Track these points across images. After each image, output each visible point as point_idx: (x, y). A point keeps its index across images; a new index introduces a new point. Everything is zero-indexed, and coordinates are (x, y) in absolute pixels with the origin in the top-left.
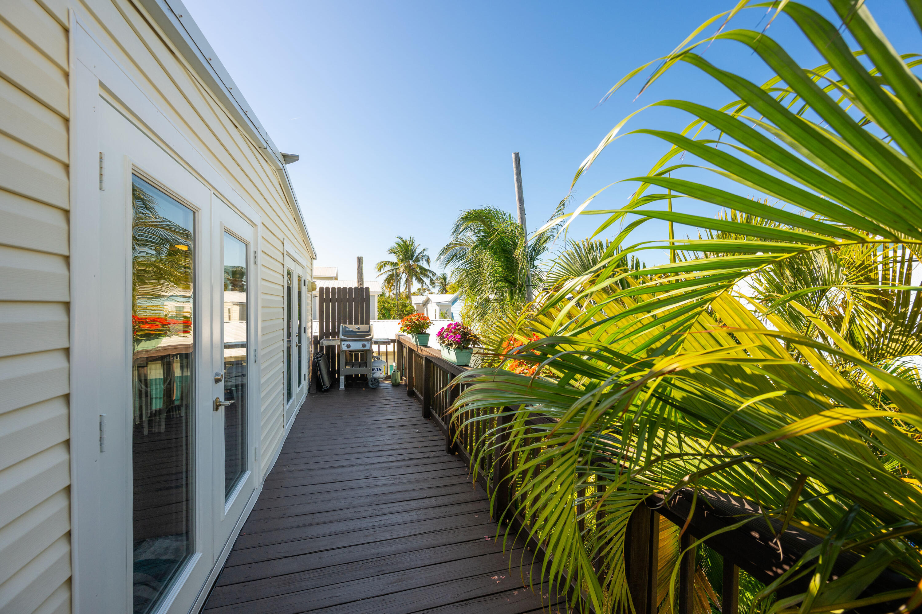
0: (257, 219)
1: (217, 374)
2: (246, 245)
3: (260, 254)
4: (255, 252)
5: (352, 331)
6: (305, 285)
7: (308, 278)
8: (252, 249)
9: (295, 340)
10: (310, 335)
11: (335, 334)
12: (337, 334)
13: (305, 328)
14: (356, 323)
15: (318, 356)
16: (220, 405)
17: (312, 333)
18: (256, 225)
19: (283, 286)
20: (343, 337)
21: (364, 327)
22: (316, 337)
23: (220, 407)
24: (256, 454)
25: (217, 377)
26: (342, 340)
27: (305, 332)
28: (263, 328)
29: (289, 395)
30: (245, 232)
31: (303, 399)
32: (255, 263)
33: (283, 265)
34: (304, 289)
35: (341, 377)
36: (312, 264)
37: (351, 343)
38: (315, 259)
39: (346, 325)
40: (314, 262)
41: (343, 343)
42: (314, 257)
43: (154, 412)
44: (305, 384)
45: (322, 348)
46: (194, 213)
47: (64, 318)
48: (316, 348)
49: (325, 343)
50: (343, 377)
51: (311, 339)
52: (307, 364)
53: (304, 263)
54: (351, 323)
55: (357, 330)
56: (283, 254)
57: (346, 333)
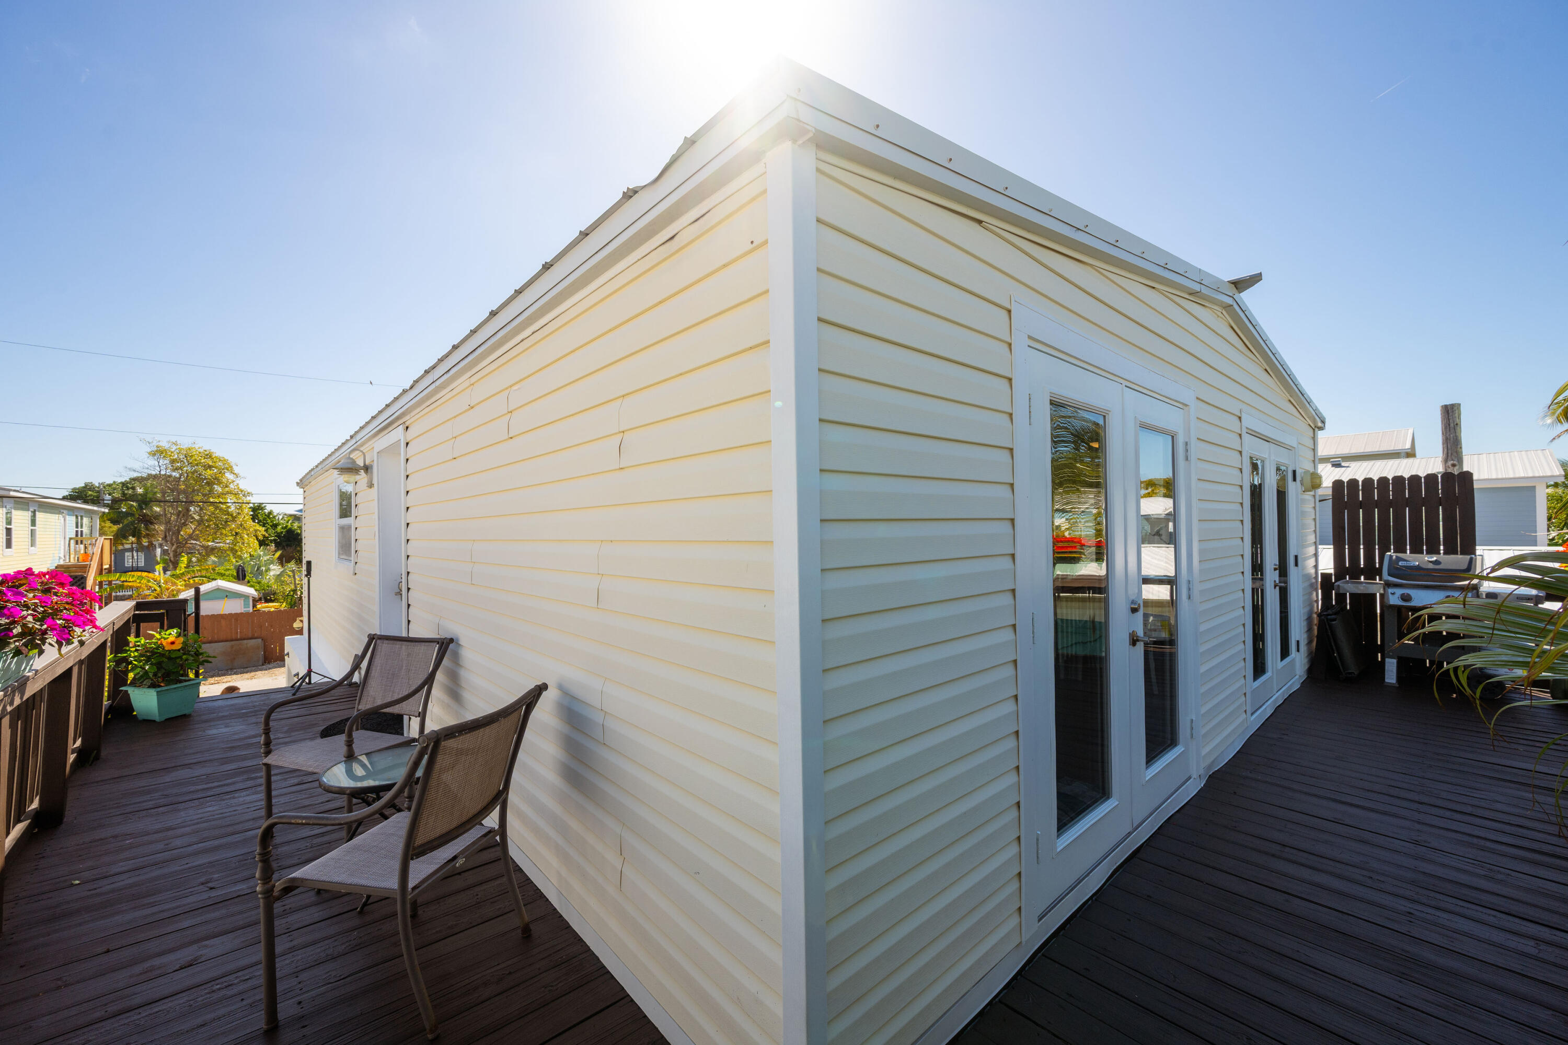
0: (1187, 396)
1: (1133, 602)
2: (1173, 437)
3: (1194, 446)
4: (1187, 444)
5: (1418, 568)
6: (1295, 479)
7: (1304, 466)
8: (1180, 441)
9: (1271, 576)
10: (1313, 571)
11: (1372, 572)
12: (1379, 572)
13: (1296, 557)
14: (1433, 550)
15: (1330, 612)
16: (1138, 640)
17: (1316, 567)
18: (1186, 405)
19: (1241, 487)
20: (1391, 579)
21: (1457, 561)
22: (1326, 577)
23: (1138, 643)
24: (1192, 728)
25: (1133, 606)
26: (1388, 585)
27: (1296, 565)
28: (1201, 552)
29: (1259, 668)
30: (1170, 418)
31: (1295, 683)
32: (1187, 459)
33: (1241, 452)
34: (1293, 489)
35: (1387, 660)
36: (1314, 438)
37: (1412, 592)
38: (1321, 429)
39: (1400, 555)
40: (1320, 434)
41: (1390, 590)
42: (1320, 424)
43: (1070, 656)
44: (1299, 660)
45: (1341, 597)
46: (1104, 416)
47: (1010, 530)
48: (1326, 597)
49: (1349, 587)
50: (1395, 661)
51: (1316, 577)
52: (1304, 624)
53: (1291, 441)
54: (1416, 550)
55: (1431, 566)
56: (1240, 435)
57: (1396, 571)
